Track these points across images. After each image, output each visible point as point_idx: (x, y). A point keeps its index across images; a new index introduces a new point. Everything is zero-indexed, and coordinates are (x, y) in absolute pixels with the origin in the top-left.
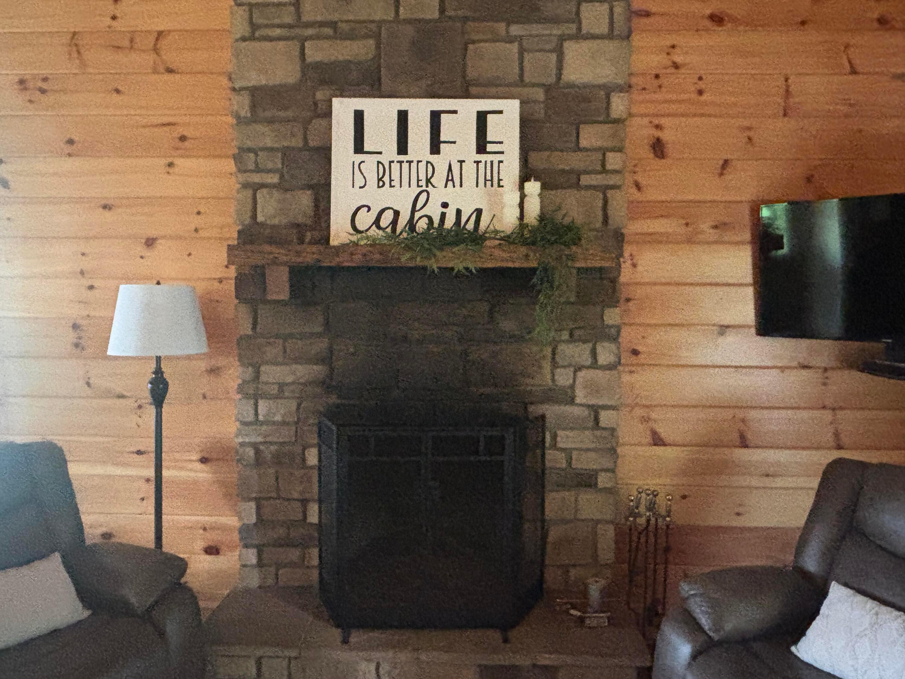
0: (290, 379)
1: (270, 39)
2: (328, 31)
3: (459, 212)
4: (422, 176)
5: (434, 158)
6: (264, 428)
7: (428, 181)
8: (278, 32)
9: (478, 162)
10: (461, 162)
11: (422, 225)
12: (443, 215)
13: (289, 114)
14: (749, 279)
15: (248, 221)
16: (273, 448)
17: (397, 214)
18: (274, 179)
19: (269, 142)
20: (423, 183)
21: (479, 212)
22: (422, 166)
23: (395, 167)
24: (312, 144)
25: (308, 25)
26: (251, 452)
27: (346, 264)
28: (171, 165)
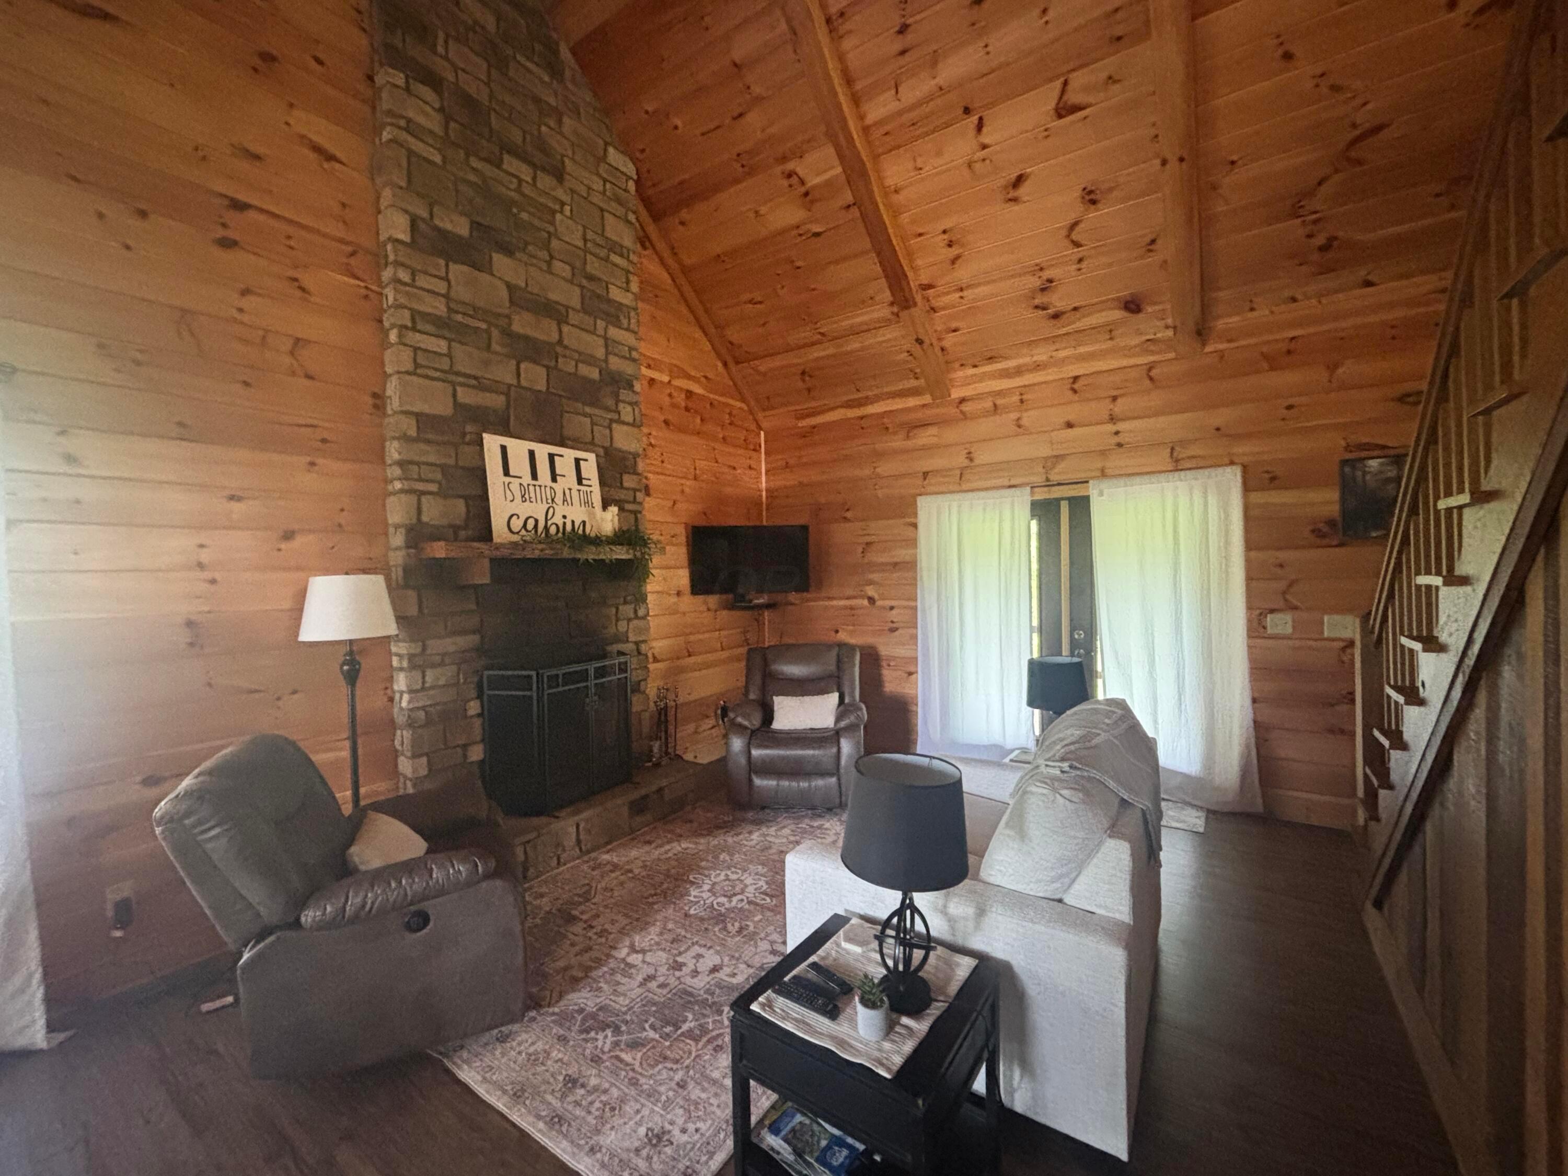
0: (452, 649)
1: (427, 377)
2: (474, 382)
3: (573, 522)
4: (549, 497)
5: (554, 485)
6: (432, 692)
7: (553, 500)
8: (438, 374)
9: (579, 491)
10: (570, 489)
11: (553, 530)
12: (564, 523)
13: (446, 438)
14: (686, 564)
15: (414, 521)
16: (438, 708)
17: (536, 521)
18: (433, 487)
19: (432, 459)
20: (550, 501)
21: (584, 522)
22: (548, 489)
23: (531, 488)
24: (461, 463)
25: (458, 374)
26: (421, 714)
27: (529, 556)
28: (312, 464)
